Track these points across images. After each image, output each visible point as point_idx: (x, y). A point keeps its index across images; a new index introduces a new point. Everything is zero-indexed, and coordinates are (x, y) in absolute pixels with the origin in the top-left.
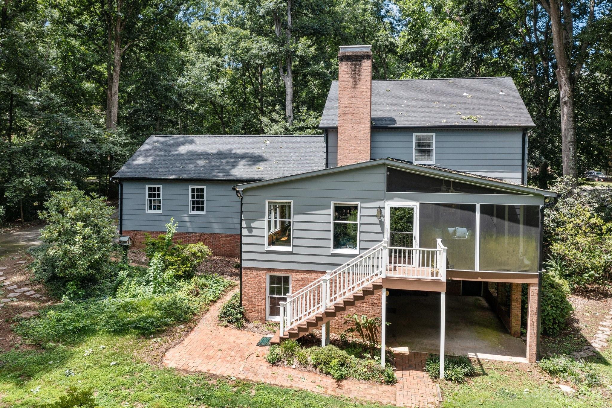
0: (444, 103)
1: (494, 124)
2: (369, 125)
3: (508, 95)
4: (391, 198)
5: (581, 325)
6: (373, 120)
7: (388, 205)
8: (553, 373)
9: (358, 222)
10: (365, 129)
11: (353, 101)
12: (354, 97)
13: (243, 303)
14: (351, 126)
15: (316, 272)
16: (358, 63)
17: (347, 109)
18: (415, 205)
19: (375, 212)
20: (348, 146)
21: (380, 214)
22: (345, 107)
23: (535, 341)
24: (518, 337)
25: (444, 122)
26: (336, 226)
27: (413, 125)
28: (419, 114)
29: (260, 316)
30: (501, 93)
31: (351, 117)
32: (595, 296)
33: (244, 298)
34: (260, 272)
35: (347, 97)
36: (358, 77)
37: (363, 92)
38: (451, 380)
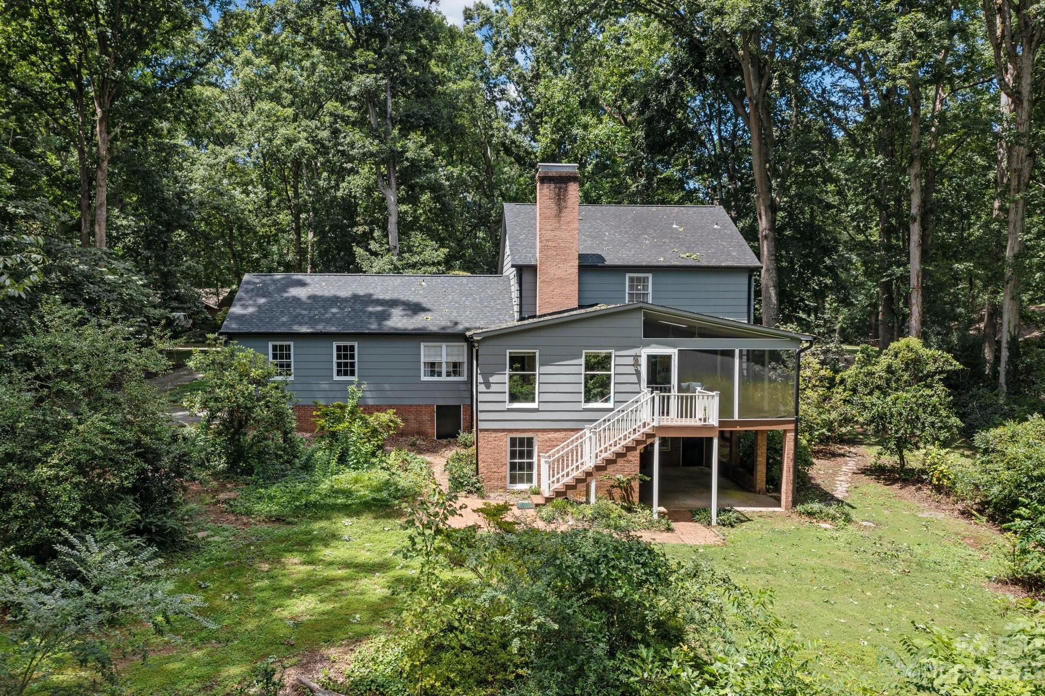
0: (654, 238)
1: (717, 264)
2: (576, 263)
3: (725, 229)
4: (647, 345)
5: (819, 481)
6: (581, 257)
7: (645, 352)
8: (810, 514)
9: (612, 372)
10: (572, 268)
11: (558, 233)
12: (559, 228)
13: (480, 471)
14: (554, 264)
15: (565, 430)
16: (564, 186)
17: (550, 243)
18: (673, 352)
19: (631, 361)
20: (551, 288)
21: (637, 364)
22: (548, 241)
23: (791, 487)
24: (764, 494)
25: (661, 261)
26: (588, 378)
27: (626, 263)
28: (630, 251)
29: (500, 484)
30: (716, 226)
31: (555, 253)
32: (824, 456)
33: (481, 465)
34: (499, 434)
35: (550, 228)
36: (563, 204)
37: (569, 222)
38: (724, 525)
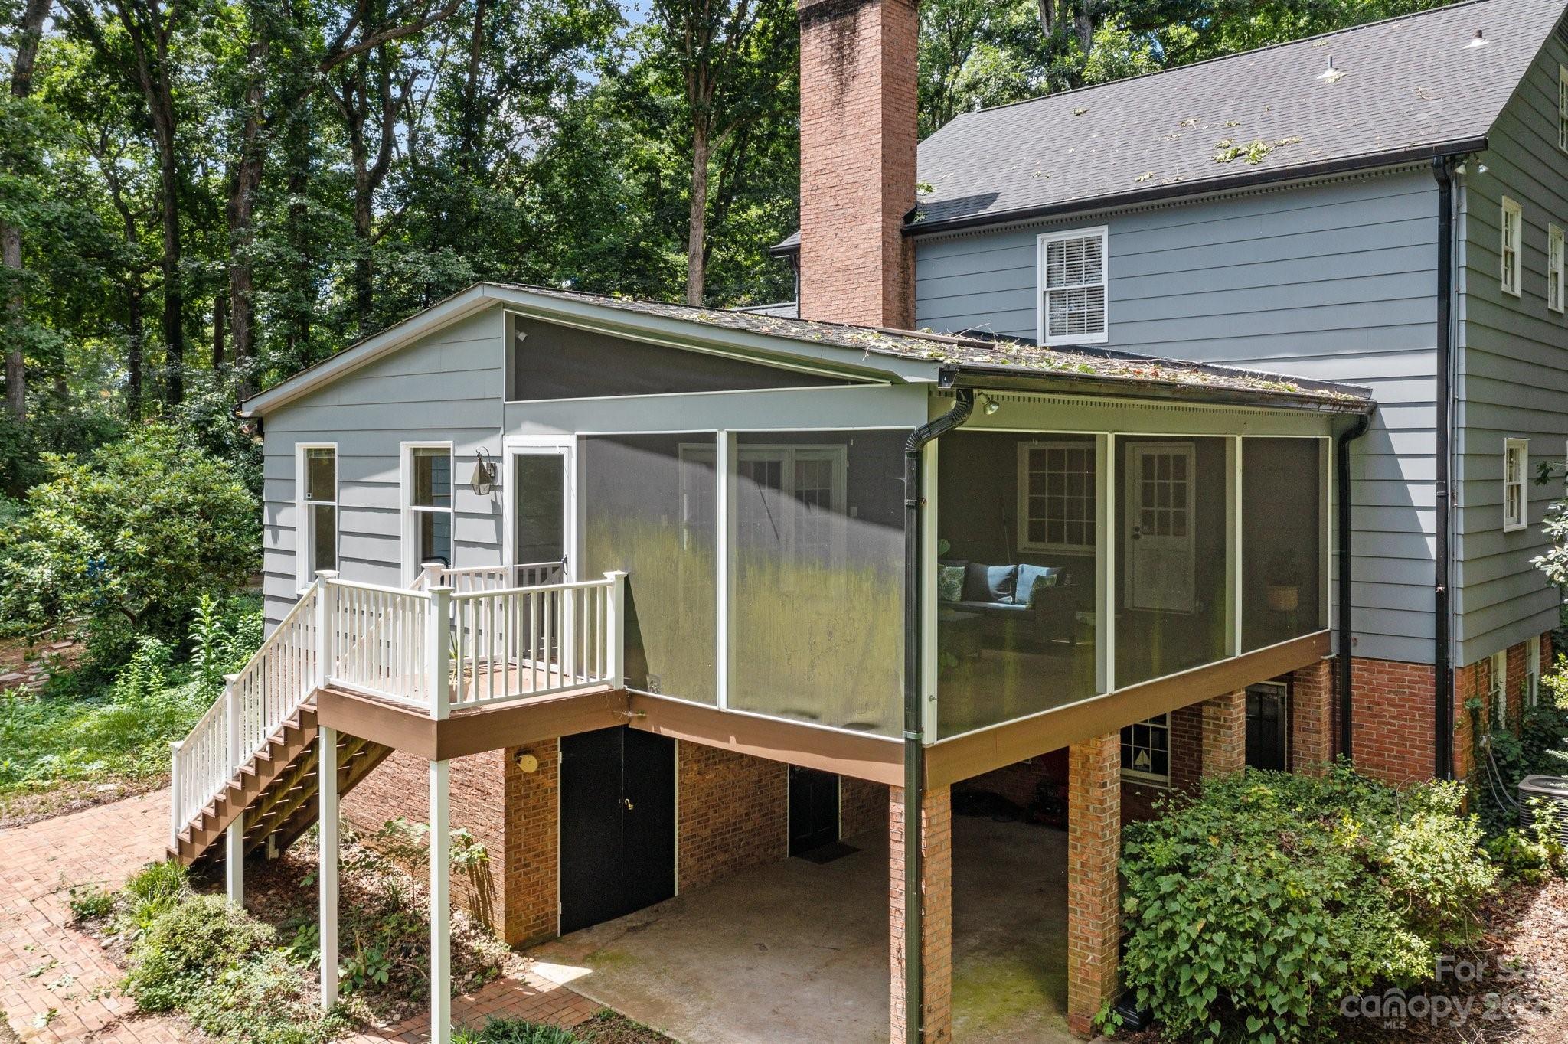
2: (878, 222)
4: (516, 424)
7: (509, 449)
9: (451, 509)
11: (838, 149)
12: (840, 136)
14: (831, 234)
16: (850, 20)
17: (821, 180)
18: (566, 445)
22: (817, 173)
25: (1141, 181)
26: (419, 523)
31: (832, 204)
35: (821, 139)
36: (849, 68)
37: (862, 115)
